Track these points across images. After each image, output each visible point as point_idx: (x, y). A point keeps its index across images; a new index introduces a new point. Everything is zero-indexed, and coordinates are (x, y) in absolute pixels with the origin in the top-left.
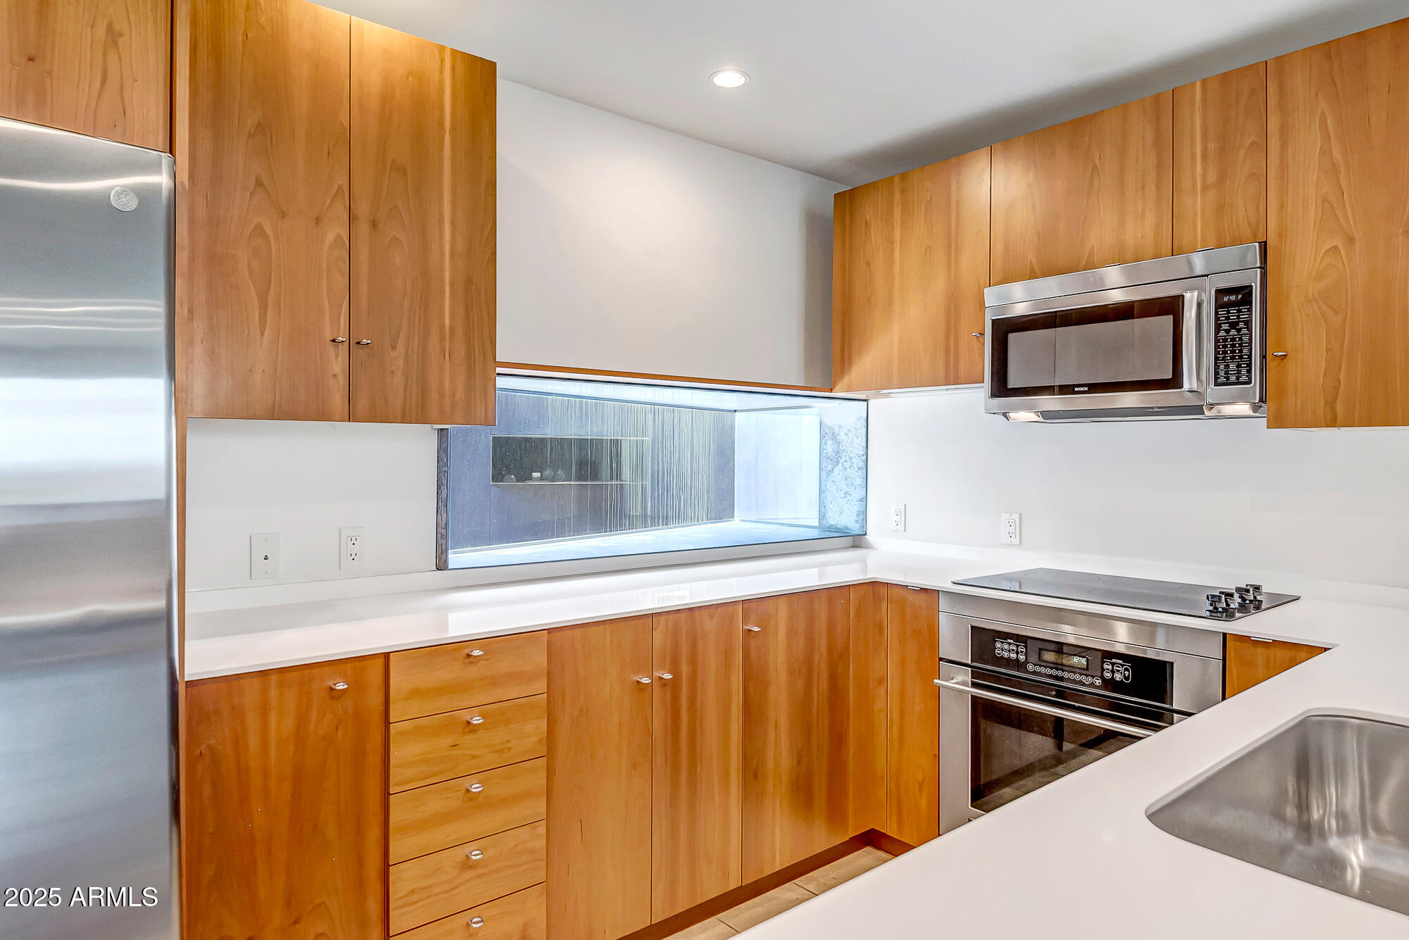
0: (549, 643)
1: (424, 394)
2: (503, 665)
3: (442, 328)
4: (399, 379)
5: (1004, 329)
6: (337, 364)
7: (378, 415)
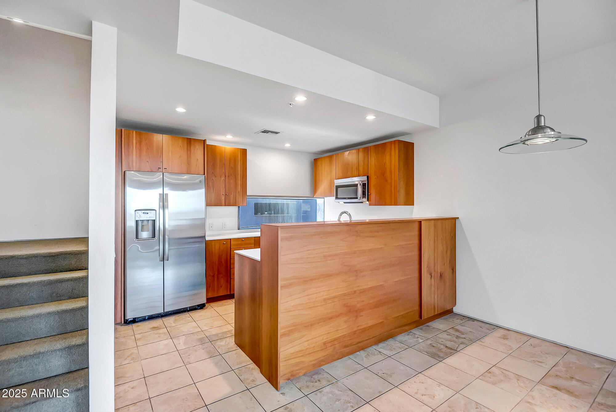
0: (254, 239)
1: (236, 201)
2: (248, 242)
3: (238, 191)
4: (232, 199)
5: (338, 187)
6: (223, 198)
7: (229, 205)
